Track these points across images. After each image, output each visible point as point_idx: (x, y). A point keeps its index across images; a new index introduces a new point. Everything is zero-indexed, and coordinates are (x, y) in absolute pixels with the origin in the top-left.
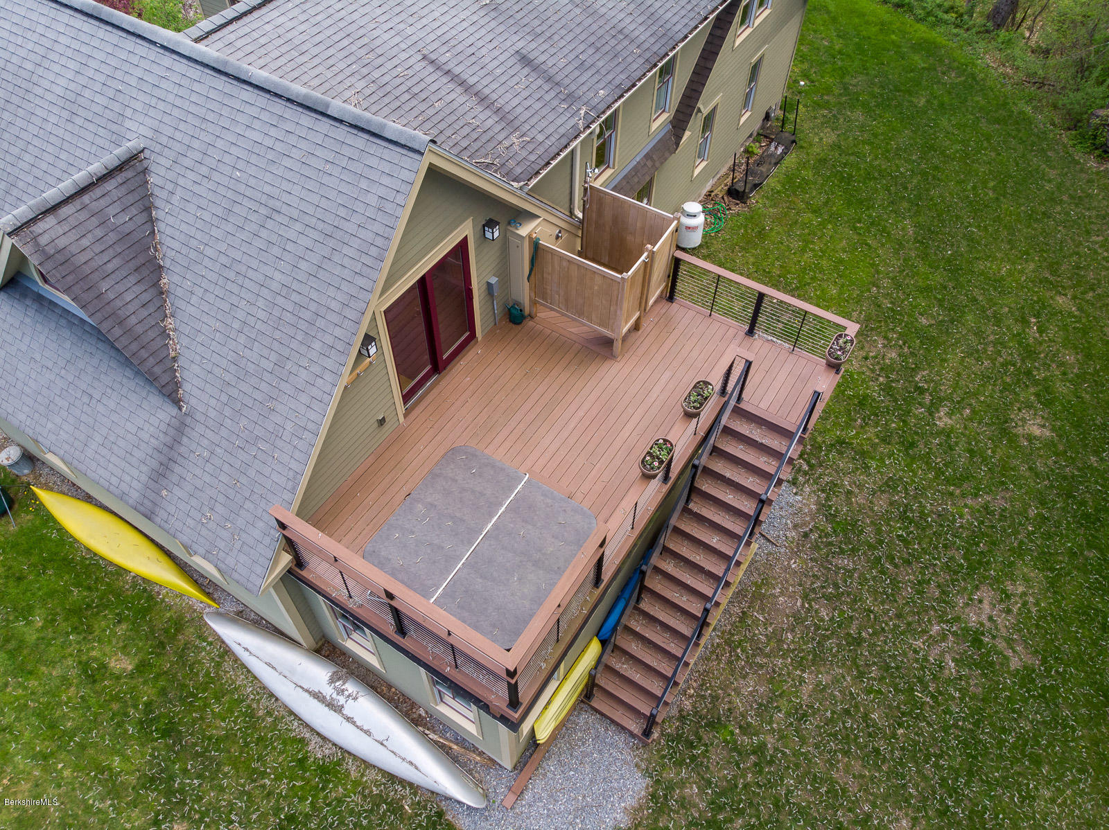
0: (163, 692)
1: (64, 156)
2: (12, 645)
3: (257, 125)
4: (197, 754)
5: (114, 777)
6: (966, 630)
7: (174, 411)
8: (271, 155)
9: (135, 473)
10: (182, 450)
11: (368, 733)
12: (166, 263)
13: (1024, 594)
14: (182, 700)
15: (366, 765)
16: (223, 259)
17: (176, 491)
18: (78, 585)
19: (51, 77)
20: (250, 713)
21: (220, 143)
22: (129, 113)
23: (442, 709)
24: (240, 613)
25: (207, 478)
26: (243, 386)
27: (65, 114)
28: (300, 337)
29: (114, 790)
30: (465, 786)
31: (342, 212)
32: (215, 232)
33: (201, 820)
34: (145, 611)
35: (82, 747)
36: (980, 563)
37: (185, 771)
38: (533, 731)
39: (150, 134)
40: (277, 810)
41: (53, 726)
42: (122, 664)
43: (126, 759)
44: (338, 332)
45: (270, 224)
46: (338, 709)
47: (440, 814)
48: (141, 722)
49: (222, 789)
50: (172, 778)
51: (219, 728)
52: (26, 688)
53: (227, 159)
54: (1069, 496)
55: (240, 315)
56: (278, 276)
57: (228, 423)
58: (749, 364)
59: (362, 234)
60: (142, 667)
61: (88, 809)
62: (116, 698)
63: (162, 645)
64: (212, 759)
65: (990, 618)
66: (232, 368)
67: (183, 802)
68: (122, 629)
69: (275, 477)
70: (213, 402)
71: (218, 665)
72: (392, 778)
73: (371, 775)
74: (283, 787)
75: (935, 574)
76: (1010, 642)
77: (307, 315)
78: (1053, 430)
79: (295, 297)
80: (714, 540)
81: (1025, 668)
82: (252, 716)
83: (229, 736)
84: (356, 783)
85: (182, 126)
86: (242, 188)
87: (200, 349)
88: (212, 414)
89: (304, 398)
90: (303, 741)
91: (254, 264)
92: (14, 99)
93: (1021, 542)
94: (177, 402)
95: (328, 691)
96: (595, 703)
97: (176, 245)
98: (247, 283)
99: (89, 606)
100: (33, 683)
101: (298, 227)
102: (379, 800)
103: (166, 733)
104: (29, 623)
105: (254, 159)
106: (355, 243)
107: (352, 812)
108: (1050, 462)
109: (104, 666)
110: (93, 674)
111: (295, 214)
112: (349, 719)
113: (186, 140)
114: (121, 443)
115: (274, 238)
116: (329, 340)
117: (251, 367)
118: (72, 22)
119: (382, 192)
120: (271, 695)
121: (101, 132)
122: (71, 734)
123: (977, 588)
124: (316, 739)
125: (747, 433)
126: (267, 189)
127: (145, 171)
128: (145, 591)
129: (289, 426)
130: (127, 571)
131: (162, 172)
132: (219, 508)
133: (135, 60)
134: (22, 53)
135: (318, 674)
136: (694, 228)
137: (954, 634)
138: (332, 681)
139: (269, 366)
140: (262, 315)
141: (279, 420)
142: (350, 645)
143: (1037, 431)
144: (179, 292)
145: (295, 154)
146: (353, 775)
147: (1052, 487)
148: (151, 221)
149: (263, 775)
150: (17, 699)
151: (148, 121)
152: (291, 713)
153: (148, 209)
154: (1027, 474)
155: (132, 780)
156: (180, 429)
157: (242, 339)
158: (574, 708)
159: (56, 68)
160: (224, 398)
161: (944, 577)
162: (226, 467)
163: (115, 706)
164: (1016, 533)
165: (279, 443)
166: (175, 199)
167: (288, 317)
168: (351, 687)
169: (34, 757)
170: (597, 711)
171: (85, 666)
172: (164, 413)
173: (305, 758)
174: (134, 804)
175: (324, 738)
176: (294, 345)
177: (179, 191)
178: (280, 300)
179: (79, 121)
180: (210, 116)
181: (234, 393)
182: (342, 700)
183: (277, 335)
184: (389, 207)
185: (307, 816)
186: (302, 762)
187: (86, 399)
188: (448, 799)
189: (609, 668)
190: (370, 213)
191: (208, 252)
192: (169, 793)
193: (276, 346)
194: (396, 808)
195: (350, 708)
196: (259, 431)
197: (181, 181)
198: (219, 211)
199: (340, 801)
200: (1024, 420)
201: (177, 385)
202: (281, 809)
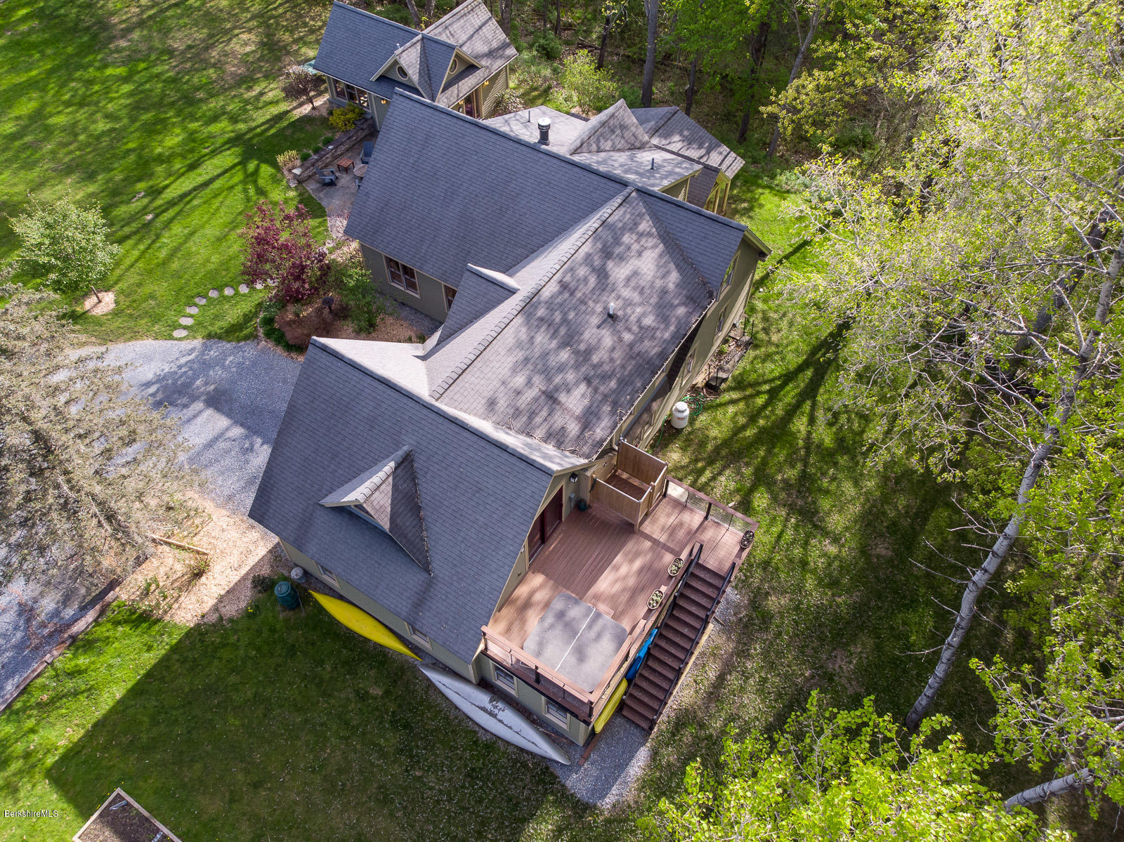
0: (400, 706)
1: (366, 446)
2: (317, 681)
3: (471, 449)
4: (422, 738)
5: (381, 748)
6: (825, 673)
7: (427, 576)
8: (478, 464)
9: (404, 603)
10: (431, 594)
11: (510, 728)
12: (423, 505)
13: (861, 652)
14: (411, 711)
15: (508, 743)
16: (453, 508)
17: (427, 613)
18: (346, 648)
19: (360, 407)
20: (447, 718)
21: (452, 454)
22: (404, 432)
23: (549, 716)
24: (434, 664)
25: (443, 608)
26: (463, 567)
27: (367, 427)
28: (493, 548)
29: (383, 755)
30: (561, 755)
31: (514, 495)
32: (449, 494)
33: (429, 770)
34: (382, 663)
35: (364, 734)
36: (838, 634)
37: (418, 746)
38: (593, 727)
39: (415, 443)
40: (466, 766)
41: (347, 723)
42: (376, 691)
43: (386, 740)
44: (511, 548)
45: (477, 495)
46: (495, 716)
47: (547, 768)
48: (391, 721)
49: (437, 756)
50: (411, 750)
51: (432, 725)
52: (329, 703)
53: (456, 462)
54: (896, 592)
55: (462, 534)
56: (482, 519)
57: (455, 583)
58: (701, 546)
59: (524, 506)
60: (387, 693)
61: (372, 764)
62: (377, 709)
63: (395, 681)
64: (430, 741)
65: (840, 667)
66: (458, 559)
67: (418, 762)
68: (372, 673)
69: (480, 611)
70: (447, 573)
71: (426, 693)
72: (522, 750)
73: (510, 749)
74: (467, 754)
75: (812, 642)
76: (849, 680)
77: (496, 539)
78: (893, 551)
79: (490, 530)
80: (686, 631)
81: (856, 694)
82: (447, 719)
83: (437, 729)
84: (504, 753)
85: (432, 443)
86: (464, 477)
87: (441, 548)
88: (447, 578)
89: (495, 576)
90: (475, 732)
91: (470, 512)
92: (337, 414)
93: (864, 622)
94: (428, 571)
95: (489, 707)
96: (625, 712)
97: (429, 498)
98: (466, 520)
99: (353, 660)
100: (332, 701)
101: (492, 498)
102: (515, 761)
103: (405, 727)
104: (324, 669)
105: (469, 464)
106: (520, 510)
107: (503, 767)
108: (888, 572)
109: (367, 692)
110: (363, 696)
111: (491, 493)
112: (500, 721)
113: (435, 450)
114: (397, 588)
115: (480, 502)
116: (507, 551)
117: (468, 560)
118: (372, 383)
119: (533, 489)
120: (457, 708)
121: (388, 438)
122: (357, 727)
123: (835, 649)
124: (482, 731)
125: (702, 576)
126: (476, 479)
127: (412, 461)
128: (381, 651)
129: (487, 588)
130: (369, 640)
131: (421, 462)
132: (450, 623)
133: (408, 408)
134: (343, 392)
135: (483, 698)
136: (683, 419)
137: (819, 675)
138: (491, 701)
139: (477, 560)
140: (474, 536)
141: (482, 584)
142: (499, 683)
143: (884, 552)
144: (430, 520)
145: (491, 465)
146: (502, 749)
147: (886, 587)
148: (415, 485)
149: (457, 748)
150: (326, 709)
151: (414, 437)
152: (468, 717)
153: (414, 479)
154: (873, 580)
155: (391, 750)
156: (429, 585)
157: (463, 546)
158: (613, 715)
159: (363, 404)
160: (453, 572)
161: (816, 644)
162: (454, 604)
163: (377, 713)
164: (861, 616)
165: (482, 595)
166: (428, 476)
167: (487, 538)
168: (500, 705)
169: (341, 738)
170: (625, 717)
171: (357, 693)
172: (422, 576)
173: (477, 741)
174: (394, 762)
175: (486, 730)
176: (490, 551)
177: (430, 472)
178: (483, 530)
179: (376, 431)
180: (447, 441)
181: (460, 570)
182: (496, 711)
183: (481, 546)
184: (536, 497)
185: (481, 769)
186: (476, 743)
187: (377, 565)
188: (551, 760)
189: (631, 696)
190: (527, 497)
191: (446, 503)
192: (411, 757)
193: (481, 551)
194: (524, 765)
195: (501, 715)
196: (471, 589)
197: (431, 468)
198: (452, 485)
199: (497, 762)
200: (876, 545)
201: (428, 563)
202: (467, 765)
